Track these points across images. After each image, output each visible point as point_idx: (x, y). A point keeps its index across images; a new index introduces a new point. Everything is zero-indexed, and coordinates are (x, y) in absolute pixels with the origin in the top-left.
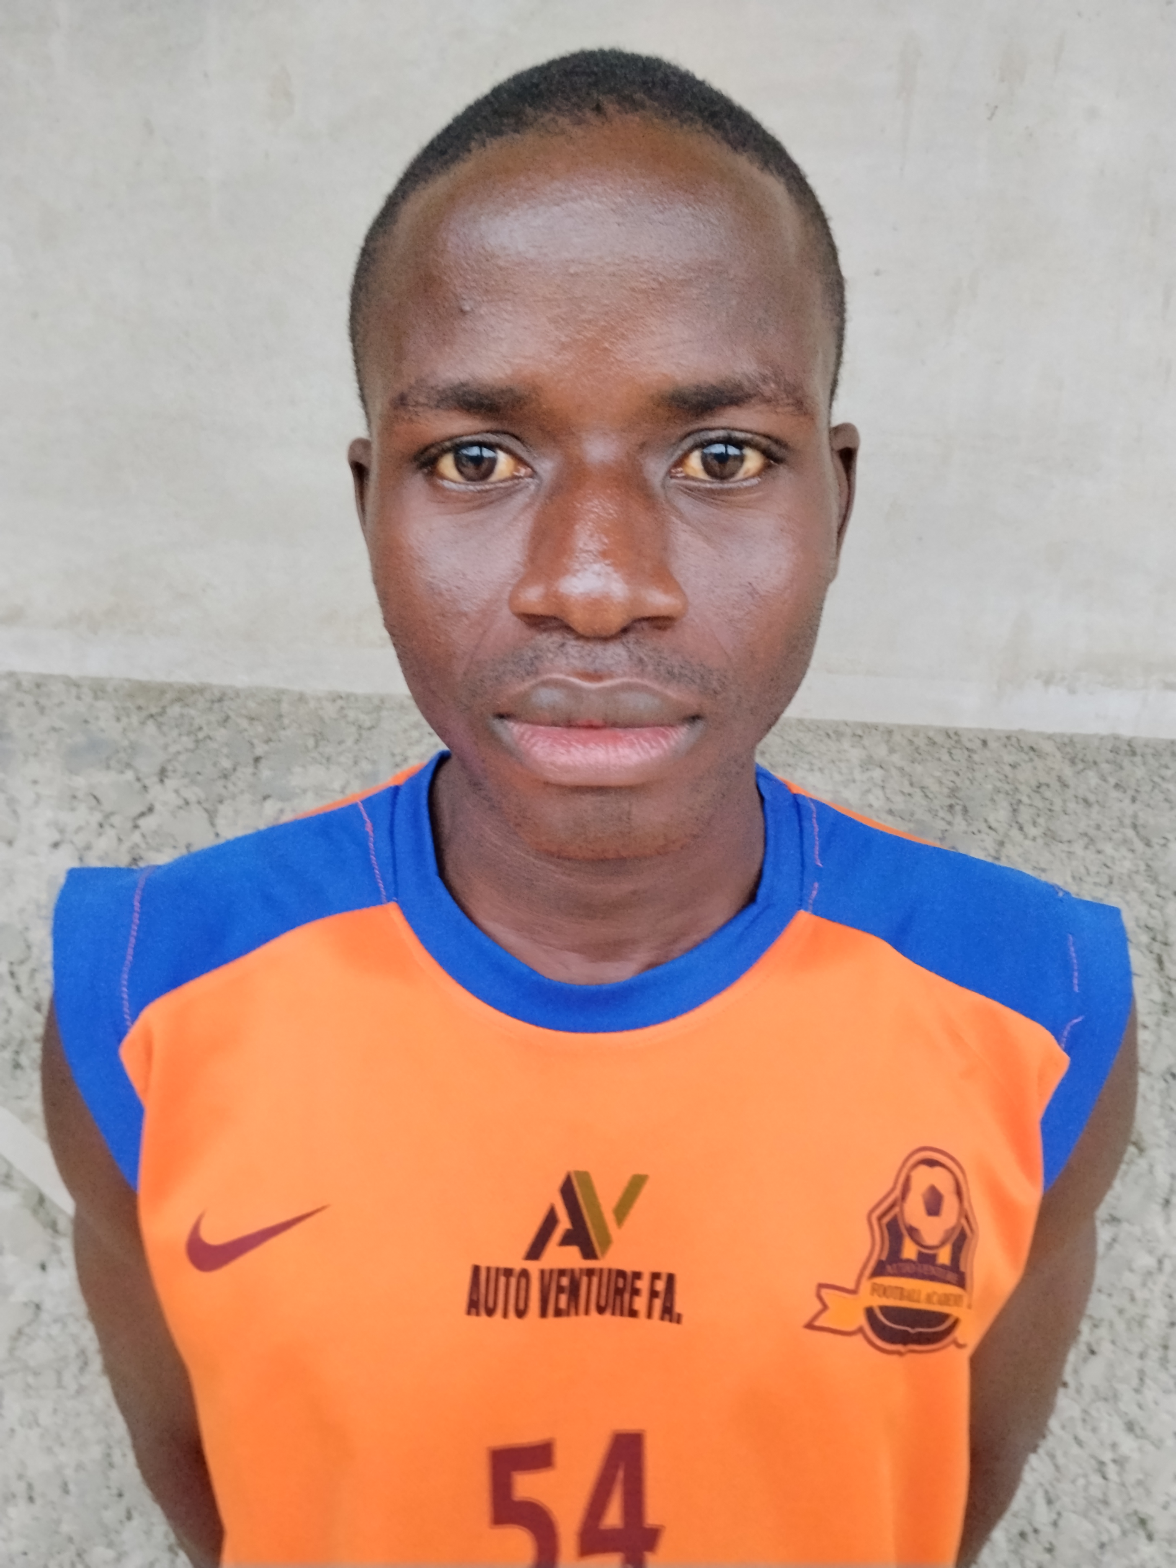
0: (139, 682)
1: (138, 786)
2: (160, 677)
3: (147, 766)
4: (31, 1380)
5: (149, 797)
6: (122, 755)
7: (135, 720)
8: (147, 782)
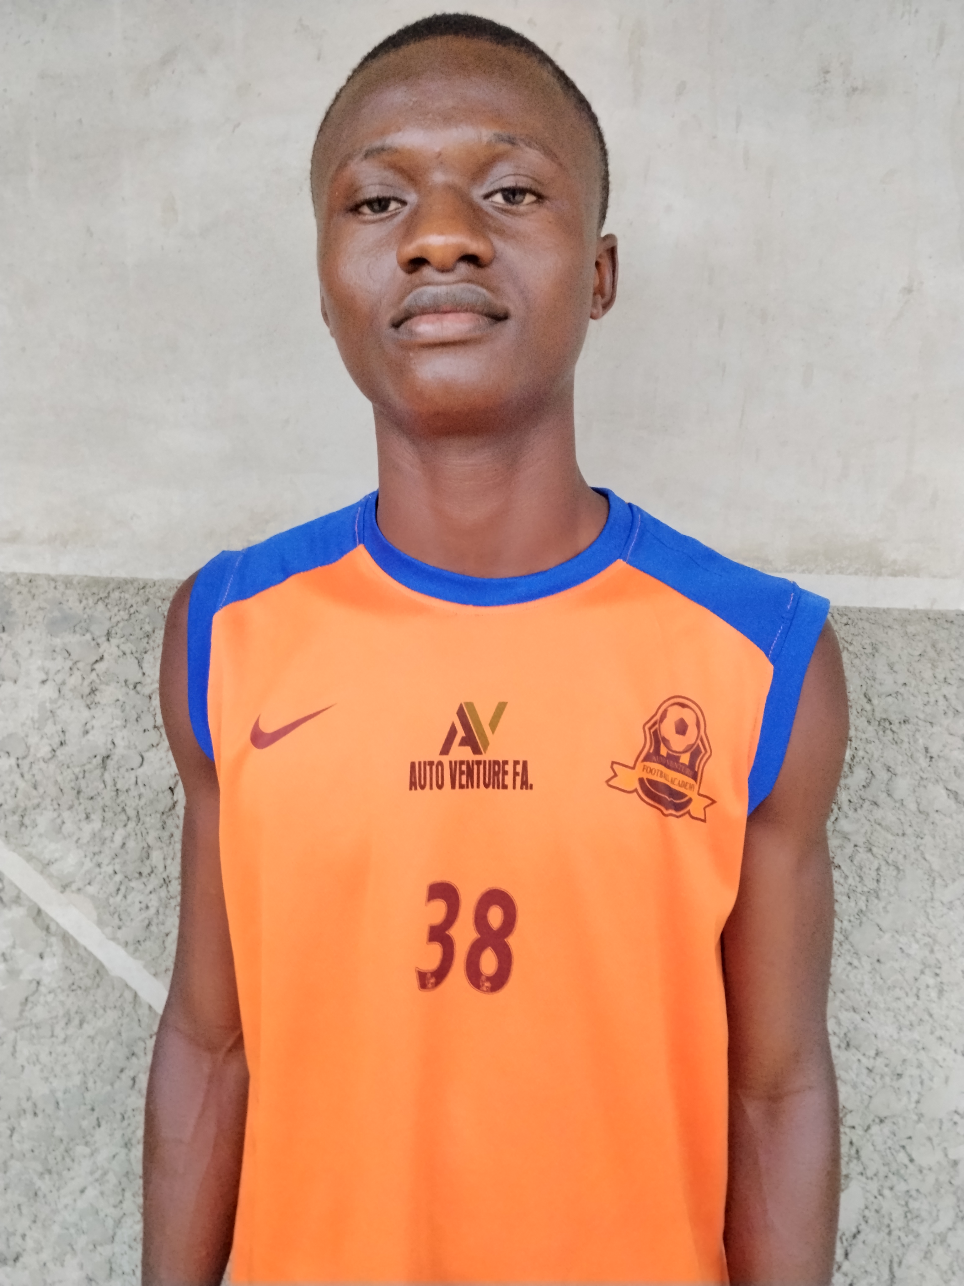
0: (92, 577)
1: (93, 643)
2: (106, 574)
3: (99, 631)
4: (34, 1032)
5: (101, 650)
6: (83, 624)
7: (91, 602)
8: (99, 641)
